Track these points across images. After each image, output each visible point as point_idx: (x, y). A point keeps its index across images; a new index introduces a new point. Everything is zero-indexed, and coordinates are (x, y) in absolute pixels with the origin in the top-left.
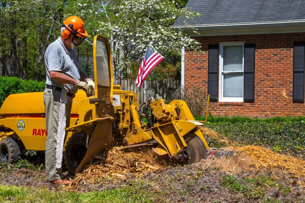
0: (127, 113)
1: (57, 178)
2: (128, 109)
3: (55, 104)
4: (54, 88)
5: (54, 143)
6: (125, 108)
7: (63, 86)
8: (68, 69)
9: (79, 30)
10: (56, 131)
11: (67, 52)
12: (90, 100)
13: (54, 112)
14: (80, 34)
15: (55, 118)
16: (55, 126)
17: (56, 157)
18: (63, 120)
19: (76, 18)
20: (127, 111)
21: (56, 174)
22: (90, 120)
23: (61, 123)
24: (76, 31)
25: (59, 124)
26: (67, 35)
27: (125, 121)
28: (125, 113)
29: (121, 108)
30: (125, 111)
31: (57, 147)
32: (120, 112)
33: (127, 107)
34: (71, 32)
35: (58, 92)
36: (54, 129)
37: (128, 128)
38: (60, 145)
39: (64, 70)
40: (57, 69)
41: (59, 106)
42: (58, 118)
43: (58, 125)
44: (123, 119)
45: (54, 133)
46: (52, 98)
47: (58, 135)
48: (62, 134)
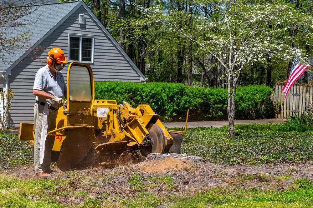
0: (111, 123)
1: (39, 171)
2: (112, 120)
3: (39, 115)
4: (40, 103)
5: (38, 144)
6: (110, 119)
7: (46, 101)
8: (51, 88)
9: (58, 58)
10: (40, 136)
11: (52, 75)
12: (63, 112)
13: (39, 121)
14: (59, 62)
15: (39, 126)
16: (39, 131)
17: (40, 156)
18: (46, 127)
19: (57, 50)
20: (111, 121)
21: (38, 168)
22: (62, 127)
23: (44, 130)
24: (55, 59)
25: (42, 130)
26: (50, 63)
27: (110, 129)
28: (109, 123)
29: (107, 119)
30: (110, 121)
31: (41, 148)
32: (106, 122)
33: (111, 119)
34: (53, 61)
35: (42, 106)
36: (38, 134)
37: (111, 135)
38: (43, 147)
39: (47, 89)
40: (38, 89)
41: (42, 116)
42: (41, 126)
43: (41, 132)
44: (108, 127)
45: (38, 137)
46: (38, 110)
47: (41, 139)
48: (44, 138)
